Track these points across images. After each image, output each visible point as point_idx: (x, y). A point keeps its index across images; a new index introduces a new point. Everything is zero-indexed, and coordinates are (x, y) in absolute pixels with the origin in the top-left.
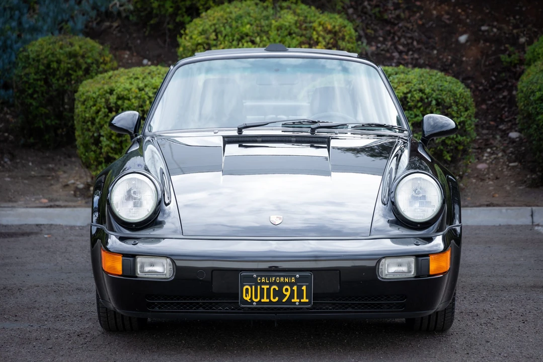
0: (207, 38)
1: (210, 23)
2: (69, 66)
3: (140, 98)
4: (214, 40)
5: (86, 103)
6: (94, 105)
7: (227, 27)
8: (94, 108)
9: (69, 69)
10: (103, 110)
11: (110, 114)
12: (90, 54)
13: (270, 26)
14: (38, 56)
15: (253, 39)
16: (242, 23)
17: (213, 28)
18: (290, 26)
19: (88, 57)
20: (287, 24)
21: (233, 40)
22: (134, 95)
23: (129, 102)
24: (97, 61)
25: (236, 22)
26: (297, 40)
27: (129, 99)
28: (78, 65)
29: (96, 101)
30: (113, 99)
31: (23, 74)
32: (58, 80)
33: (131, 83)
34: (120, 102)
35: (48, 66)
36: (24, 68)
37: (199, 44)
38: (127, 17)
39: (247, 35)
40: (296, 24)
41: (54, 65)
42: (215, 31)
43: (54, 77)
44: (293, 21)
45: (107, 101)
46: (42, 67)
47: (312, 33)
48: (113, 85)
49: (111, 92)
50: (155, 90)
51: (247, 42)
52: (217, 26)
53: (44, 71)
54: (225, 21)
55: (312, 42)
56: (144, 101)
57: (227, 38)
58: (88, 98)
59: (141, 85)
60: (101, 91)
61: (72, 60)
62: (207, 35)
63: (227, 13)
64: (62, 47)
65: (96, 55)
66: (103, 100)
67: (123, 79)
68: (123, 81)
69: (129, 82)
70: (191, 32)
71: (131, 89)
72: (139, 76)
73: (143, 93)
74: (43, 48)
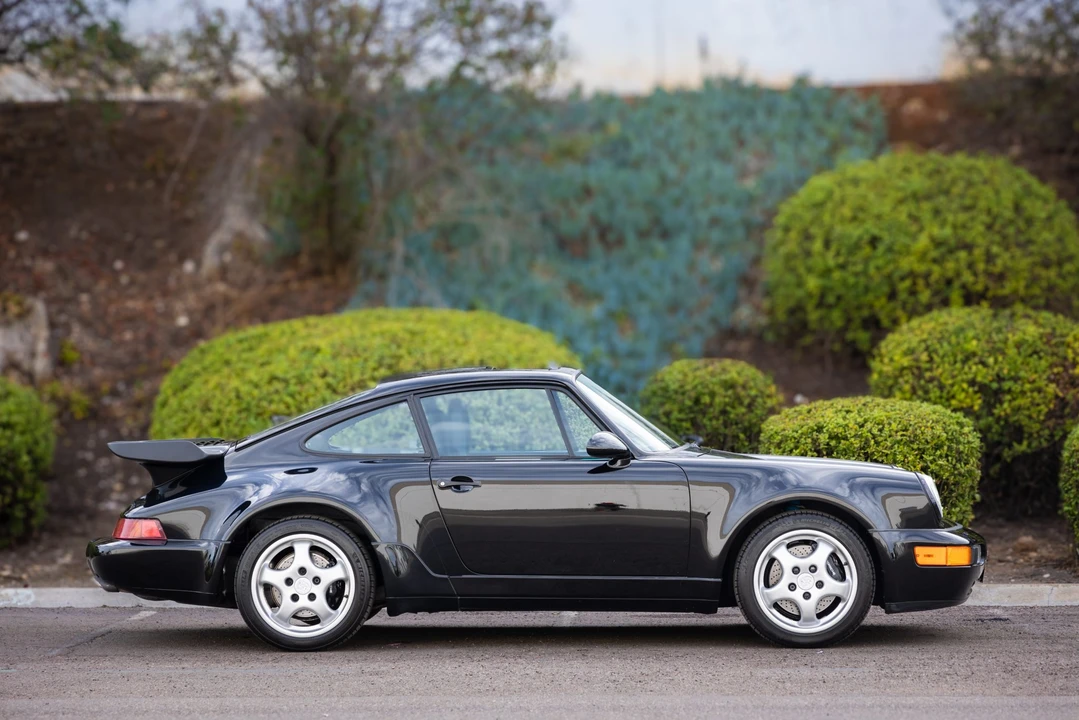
0: (917, 360)
1: (917, 339)
2: (727, 400)
3: (861, 436)
4: (927, 362)
5: (782, 445)
7: (945, 344)
9: (726, 404)
12: (752, 384)
13: (1006, 341)
14: (682, 387)
15: (984, 359)
16: (965, 338)
17: (923, 346)
18: (1034, 342)
19: (751, 388)
20: (1029, 338)
21: (955, 362)
22: (853, 434)
23: (847, 443)
24: (762, 392)
25: (957, 336)
26: (1047, 361)
27: (846, 438)
28: (739, 400)
29: (798, 442)
30: (823, 438)
31: (661, 411)
32: (711, 420)
33: (844, 418)
34: (833, 443)
35: (697, 401)
36: (662, 404)
37: (903, 369)
39: (974, 354)
40: (1041, 338)
41: (706, 399)
42: (927, 349)
43: (704, 417)
44: (1036, 334)
45: (815, 441)
46: (688, 403)
47: (1066, 352)
48: (821, 420)
49: (820, 429)
50: (881, 426)
51: (976, 364)
52: (929, 343)
53: (690, 408)
54: (939, 336)
55: (1067, 364)
56: (867, 441)
57: (946, 359)
58: (785, 439)
59: (860, 420)
60: (805, 429)
61: (730, 392)
62: (915, 356)
63: (941, 324)
64: (713, 374)
65: (761, 385)
66: (809, 440)
67: (829, 413)
68: (831, 415)
69: (840, 415)
70: (889, 352)
71: (847, 425)
72: (851, 409)
73: (865, 430)
74: (685, 375)
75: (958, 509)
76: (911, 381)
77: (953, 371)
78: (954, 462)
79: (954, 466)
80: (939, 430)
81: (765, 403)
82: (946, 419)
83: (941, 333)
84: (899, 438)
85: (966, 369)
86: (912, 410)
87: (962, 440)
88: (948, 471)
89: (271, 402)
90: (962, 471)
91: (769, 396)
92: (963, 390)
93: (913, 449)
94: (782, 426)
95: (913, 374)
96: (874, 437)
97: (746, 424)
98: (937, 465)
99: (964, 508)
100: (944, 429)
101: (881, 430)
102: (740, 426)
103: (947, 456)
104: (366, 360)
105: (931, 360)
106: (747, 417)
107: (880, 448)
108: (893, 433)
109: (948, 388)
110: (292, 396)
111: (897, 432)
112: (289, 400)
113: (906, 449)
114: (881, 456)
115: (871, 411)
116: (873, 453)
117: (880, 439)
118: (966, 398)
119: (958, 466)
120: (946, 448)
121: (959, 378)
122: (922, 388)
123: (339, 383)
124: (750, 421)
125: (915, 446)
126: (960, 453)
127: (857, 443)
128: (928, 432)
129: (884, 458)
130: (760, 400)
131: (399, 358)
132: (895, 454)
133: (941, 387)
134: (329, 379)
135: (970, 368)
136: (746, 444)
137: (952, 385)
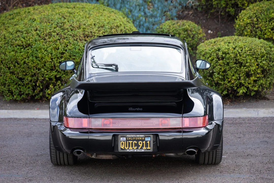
0: (252, 21)
1: (252, 13)
2: (185, 36)
3: (234, 53)
4: (256, 21)
5: (205, 56)
6: (210, 57)
7: (263, 15)
8: (210, 58)
10: (215, 59)
11: (219, 61)
12: (194, 30)
16: (269, 12)
19: (193, 31)
21: (266, 21)
22: (231, 52)
23: (229, 55)
24: (197, 32)
25: (267, 12)
27: (229, 54)
28: (189, 35)
29: (211, 55)
30: (220, 53)
33: (228, 46)
34: (224, 55)
37: (248, 24)
38: (196, 9)
45: (217, 54)
48: (219, 46)
49: (219, 50)
50: (241, 49)
52: (257, 14)
54: (260, 12)
56: (236, 55)
57: (263, 20)
58: (206, 53)
59: (234, 46)
60: (213, 50)
61: (186, 33)
62: (252, 19)
63: (261, 7)
64: (179, 26)
65: (197, 30)
66: (215, 54)
67: (222, 43)
68: (223, 44)
69: (226, 45)
70: (242, 17)
71: (229, 49)
72: (230, 42)
73: (236, 50)
74: (170, 26)
75: (269, 79)
76: (250, 28)
77: (265, 25)
78: (268, 62)
79: (269, 64)
80: (263, 50)
81: (198, 36)
82: (265, 46)
83: (261, 10)
84: (248, 53)
85: (270, 23)
86: (253, 42)
87: (271, 53)
88: (266, 65)
89: (16, 40)
90: (271, 65)
91: (200, 34)
92: (269, 31)
93: (253, 58)
94: (205, 48)
95: (251, 25)
96: (239, 53)
97: (192, 44)
98: (262, 63)
99: (272, 78)
100: (265, 49)
101: (241, 50)
102: (189, 45)
103: (266, 60)
104: (52, 24)
105: (258, 20)
106: (192, 42)
107: (241, 57)
108: (246, 52)
109: (264, 31)
110: (24, 38)
111: (247, 51)
112: (23, 39)
113: (251, 58)
114: (242, 60)
115: (238, 42)
116: (239, 59)
117: (241, 54)
118: (270, 34)
119: (270, 63)
120: (265, 57)
121: (268, 27)
122: (254, 31)
123: (41, 33)
124: (193, 43)
125: (254, 56)
126: (270, 58)
127: (233, 56)
128: (259, 51)
129: (243, 61)
130: (196, 35)
131: (64, 23)
132: (247, 60)
133: (261, 31)
134: (38, 32)
135: (272, 24)
136: (191, 51)
137: (265, 30)
